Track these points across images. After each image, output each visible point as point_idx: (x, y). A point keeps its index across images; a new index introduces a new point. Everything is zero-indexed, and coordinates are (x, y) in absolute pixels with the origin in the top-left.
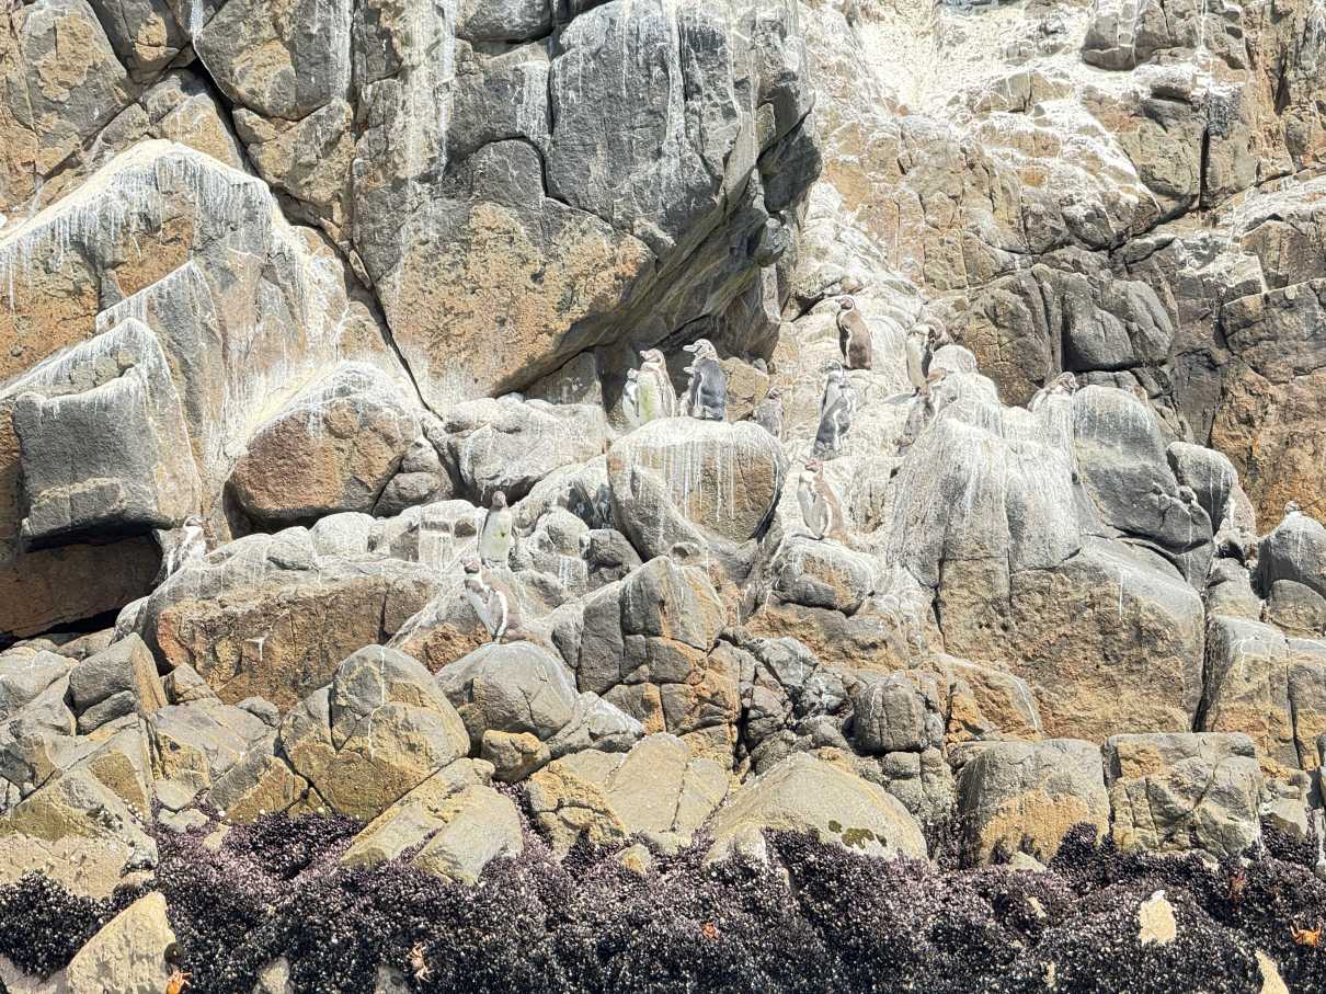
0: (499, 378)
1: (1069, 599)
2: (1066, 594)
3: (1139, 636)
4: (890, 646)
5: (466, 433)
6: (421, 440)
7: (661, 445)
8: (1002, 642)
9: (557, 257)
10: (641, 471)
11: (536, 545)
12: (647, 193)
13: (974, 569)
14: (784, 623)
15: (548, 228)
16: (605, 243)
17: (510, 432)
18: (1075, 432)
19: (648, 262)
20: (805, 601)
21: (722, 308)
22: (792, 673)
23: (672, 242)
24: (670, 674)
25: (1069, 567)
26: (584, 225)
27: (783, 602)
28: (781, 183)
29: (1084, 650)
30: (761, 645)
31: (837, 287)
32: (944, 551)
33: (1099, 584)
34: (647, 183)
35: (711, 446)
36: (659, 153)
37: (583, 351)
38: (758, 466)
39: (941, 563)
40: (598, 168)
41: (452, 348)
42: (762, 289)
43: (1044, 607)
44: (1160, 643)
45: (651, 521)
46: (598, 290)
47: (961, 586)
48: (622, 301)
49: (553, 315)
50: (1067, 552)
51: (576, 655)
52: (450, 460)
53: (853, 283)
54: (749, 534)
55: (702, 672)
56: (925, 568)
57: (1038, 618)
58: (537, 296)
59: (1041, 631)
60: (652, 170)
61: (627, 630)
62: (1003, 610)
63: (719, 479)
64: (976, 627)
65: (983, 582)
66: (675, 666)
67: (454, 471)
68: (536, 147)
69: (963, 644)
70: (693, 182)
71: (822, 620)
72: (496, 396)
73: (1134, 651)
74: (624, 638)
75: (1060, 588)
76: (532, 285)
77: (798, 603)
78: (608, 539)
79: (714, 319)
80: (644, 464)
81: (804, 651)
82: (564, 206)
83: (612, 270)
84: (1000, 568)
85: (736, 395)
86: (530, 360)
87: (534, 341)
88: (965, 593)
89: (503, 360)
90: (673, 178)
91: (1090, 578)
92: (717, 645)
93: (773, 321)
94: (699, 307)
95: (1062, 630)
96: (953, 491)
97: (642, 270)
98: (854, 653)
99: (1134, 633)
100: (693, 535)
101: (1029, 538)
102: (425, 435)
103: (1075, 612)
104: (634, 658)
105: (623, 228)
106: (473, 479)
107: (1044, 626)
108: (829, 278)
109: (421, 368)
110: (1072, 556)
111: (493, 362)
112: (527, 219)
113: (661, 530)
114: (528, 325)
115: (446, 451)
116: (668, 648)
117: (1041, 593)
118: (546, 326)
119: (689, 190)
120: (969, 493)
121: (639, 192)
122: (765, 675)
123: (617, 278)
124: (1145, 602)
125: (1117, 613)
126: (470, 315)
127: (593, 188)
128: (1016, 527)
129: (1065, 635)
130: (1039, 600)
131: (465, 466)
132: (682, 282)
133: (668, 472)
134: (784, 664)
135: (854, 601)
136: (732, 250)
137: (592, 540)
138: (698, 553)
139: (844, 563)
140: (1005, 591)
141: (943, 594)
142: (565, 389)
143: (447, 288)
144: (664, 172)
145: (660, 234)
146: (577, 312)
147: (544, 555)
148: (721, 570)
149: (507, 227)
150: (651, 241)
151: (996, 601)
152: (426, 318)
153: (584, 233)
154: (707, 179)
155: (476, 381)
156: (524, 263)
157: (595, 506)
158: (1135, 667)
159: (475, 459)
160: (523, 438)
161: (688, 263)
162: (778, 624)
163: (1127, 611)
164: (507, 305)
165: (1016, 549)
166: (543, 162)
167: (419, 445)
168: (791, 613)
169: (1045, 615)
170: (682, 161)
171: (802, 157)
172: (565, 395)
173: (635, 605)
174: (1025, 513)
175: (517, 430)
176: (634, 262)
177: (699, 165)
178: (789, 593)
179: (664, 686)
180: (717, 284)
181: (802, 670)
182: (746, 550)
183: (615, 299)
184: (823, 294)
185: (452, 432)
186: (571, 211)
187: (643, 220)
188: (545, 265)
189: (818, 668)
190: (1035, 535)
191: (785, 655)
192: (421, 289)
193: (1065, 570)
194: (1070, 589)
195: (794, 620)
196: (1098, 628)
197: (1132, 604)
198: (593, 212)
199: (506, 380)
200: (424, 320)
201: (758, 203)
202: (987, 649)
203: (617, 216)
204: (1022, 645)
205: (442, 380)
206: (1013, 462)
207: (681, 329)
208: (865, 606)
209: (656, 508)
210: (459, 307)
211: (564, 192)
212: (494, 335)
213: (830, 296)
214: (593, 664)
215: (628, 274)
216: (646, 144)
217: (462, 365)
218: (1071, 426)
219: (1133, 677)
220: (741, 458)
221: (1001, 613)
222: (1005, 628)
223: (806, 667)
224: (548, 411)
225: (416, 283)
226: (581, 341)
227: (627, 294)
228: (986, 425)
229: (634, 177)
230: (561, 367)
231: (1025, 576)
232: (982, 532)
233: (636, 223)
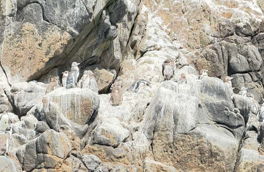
0: (29, 76)
1: (191, 143)
2: (190, 142)
3: (211, 155)
4: (126, 157)
5: (16, 92)
6: (4, 94)
7: (59, 95)
8: (171, 156)
9: (45, 38)
10: (52, 103)
11: (21, 126)
12: (71, 18)
13: (163, 134)
14: (93, 150)
15: (44, 29)
16: (59, 34)
17: (29, 92)
18: (201, 91)
19: (71, 40)
20: (100, 143)
21: (99, 54)
22: (92, 165)
23: (78, 33)
24: (50, 166)
25: (191, 133)
26: (53, 29)
27: (94, 144)
28: (115, 15)
29: (195, 159)
30: (83, 157)
31: (152, 48)
32: (155, 128)
33: (200, 139)
34: (70, 15)
35: (73, 95)
36: (74, 6)
37: (55, 67)
38: (87, 102)
39: (154, 132)
40: (57, 11)
41: (17, 67)
42: (113, 48)
43: (183, 145)
44: (218, 157)
45: (54, 119)
46: (56, 48)
47: (159, 139)
48: (63, 52)
49: (44, 56)
50: (191, 128)
51: (23, 160)
52: (11, 100)
53: (159, 47)
54: (85, 123)
55: (60, 165)
56: (149, 133)
57: (182, 149)
58: (40, 51)
59: (182, 153)
60: (72, 12)
61: (38, 152)
62: (171, 146)
63: (76, 106)
64: (163, 152)
65: (166, 138)
66: (52, 163)
67: (13, 104)
68: (41, 5)
69: (159, 157)
70: (83, 15)
71: (105, 149)
72: (28, 81)
73: (210, 160)
74: (37, 154)
75: (188, 140)
76: (39, 47)
77: (98, 144)
78: (41, 124)
79: (97, 57)
80: (53, 101)
81: (96, 159)
82: (48, 23)
83: (60, 42)
84: (171, 133)
85: (103, 81)
86: (38, 70)
87: (39, 64)
88: (160, 141)
89: (30, 70)
90: (78, 14)
91: (197, 137)
92: (68, 156)
93: (117, 58)
94: (91, 53)
95: (188, 153)
96: (158, 110)
97: (69, 42)
98: (114, 160)
99: (210, 154)
100: (67, 123)
101: (179, 124)
102: (5, 93)
103: (192, 147)
104: (40, 161)
105: (64, 29)
106: (18, 106)
107: (183, 151)
108: (149, 45)
109: (9, 73)
110: (192, 130)
111: (27, 71)
112: (38, 27)
113: (57, 121)
114: (38, 59)
115: (11, 98)
116: (50, 157)
117: (183, 141)
118: (42, 60)
119: (82, 17)
120: (162, 110)
121: (68, 18)
122: (83, 166)
123: (62, 45)
124: (213, 144)
125: (205, 147)
126: (22, 57)
127: (56, 17)
128: (176, 121)
129: (189, 154)
130: (182, 143)
131: (16, 102)
132: (84, 46)
133: (60, 103)
134: (89, 163)
135: (116, 144)
136: (99, 36)
137: (37, 124)
138: (68, 129)
139: (113, 132)
140: (172, 141)
141: (154, 141)
142: (49, 79)
143: (16, 48)
144: (75, 12)
145: (74, 31)
146: (51, 55)
147: (23, 129)
148: (74, 134)
149: (32, 30)
150: (72, 33)
151: (169, 144)
152: (10, 58)
153: (53, 31)
154: (87, 14)
155: (23, 77)
156: (36, 40)
157: (41, 114)
158: (210, 164)
159: (18, 100)
160: (33, 94)
161: (85, 39)
162: (92, 150)
163: (208, 147)
164: (32, 53)
165: (176, 127)
166: (43, 9)
167: (3, 96)
168: (95, 147)
169: (184, 148)
170: (81, 8)
171: (120, 7)
172: (49, 81)
173: (40, 144)
174: (178, 117)
175: (31, 92)
176: (66, 40)
177: (85, 9)
178: (96, 141)
179: (48, 169)
180: (96, 46)
181: (95, 165)
182: (83, 128)
183: (61, 51)
184: (147, 50)
185: (13, 92)
186: (50, 24)
187: (69, 27)
188: (42, 41)
189: (101, 164)
190: (181, 123)
191: (90, 160)
192: (9, 49)
193: (190, 134)
194: (191, 140)
195: (96, 149)
196: (199, 152)
197: (210, 145)
198: (56, 24)
199: (31, 76)
200: (9, 58)
201: (107, 21)
202: (166, 159)
203: (62, 26)
204: (177, 158)
205: (14, 76)
206: (177, 100)
207: (86, 60)
208: (120, 145)
209: (56, 115)
210: (19, 54)
211: (48, 19)
212: (28, 63)
213: (149, 51)
214: (27, 162)
215: (65, 43)
216: (71, 4)
217: (19, 72)
218: (200, 89)
219: (210, 168)
220: (82, 99)
221: (171, 147)
222: (172, 152)
223: (97, 164)
224: (42, 86)
225: (7, 47)
226: (52, 64)
227: (65, 50)
228: (173, 89)
229: (67, 14)
230: (48, 73)
231: (178, 136)
232: (165, 122)
233: (67, 28)
